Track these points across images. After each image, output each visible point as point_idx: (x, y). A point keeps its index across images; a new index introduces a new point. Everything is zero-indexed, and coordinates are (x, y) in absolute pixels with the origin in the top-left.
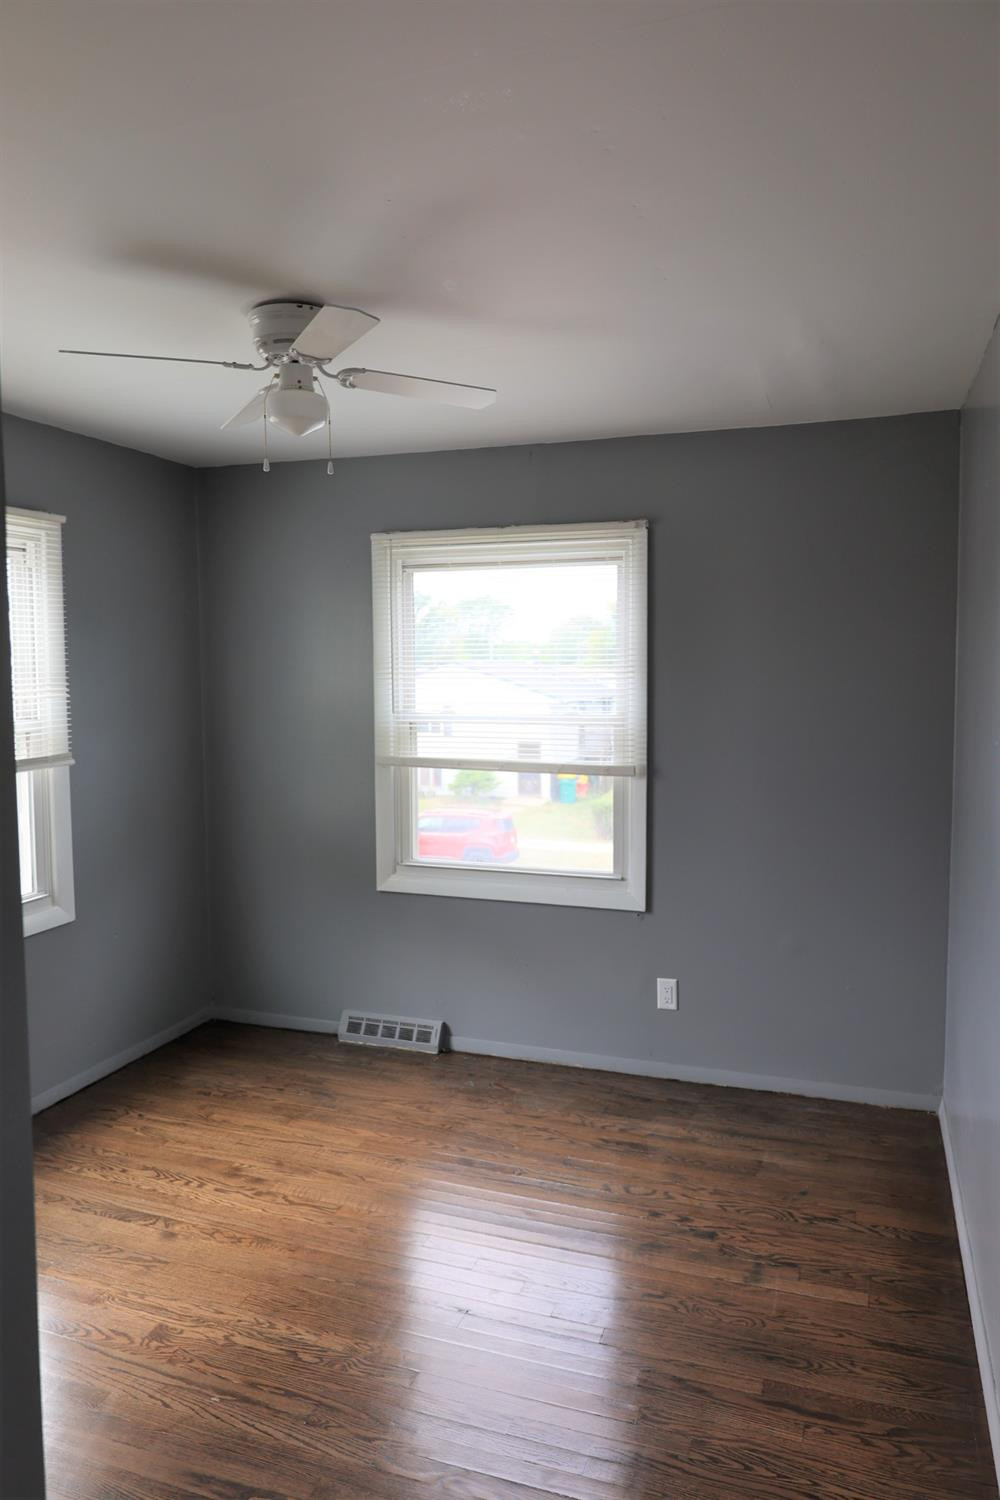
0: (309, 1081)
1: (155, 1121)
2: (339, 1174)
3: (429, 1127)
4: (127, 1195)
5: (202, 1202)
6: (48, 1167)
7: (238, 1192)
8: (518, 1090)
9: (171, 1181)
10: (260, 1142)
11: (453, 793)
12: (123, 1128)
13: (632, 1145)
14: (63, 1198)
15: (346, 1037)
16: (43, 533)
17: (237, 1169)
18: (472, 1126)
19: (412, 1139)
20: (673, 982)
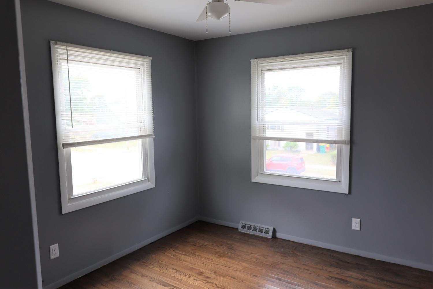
0: (228, 244)
1: (179, 253)
2: (234, 278)
3: (267, 265)
4: (166, 277)
5: (189, 283)
6: (144, 265)
7: (201, 281)
8: (299, 254)
9: (180, 274)
10: (210, 264)
11: (284, 149)
12: (168, 254)
13: (341, 280)
14: (147, 276)
15: (241, 230)
16: (145, 63)
17: (201, 273)
18: (282, 266)
19: (261, 268)
20: (359, 220)
